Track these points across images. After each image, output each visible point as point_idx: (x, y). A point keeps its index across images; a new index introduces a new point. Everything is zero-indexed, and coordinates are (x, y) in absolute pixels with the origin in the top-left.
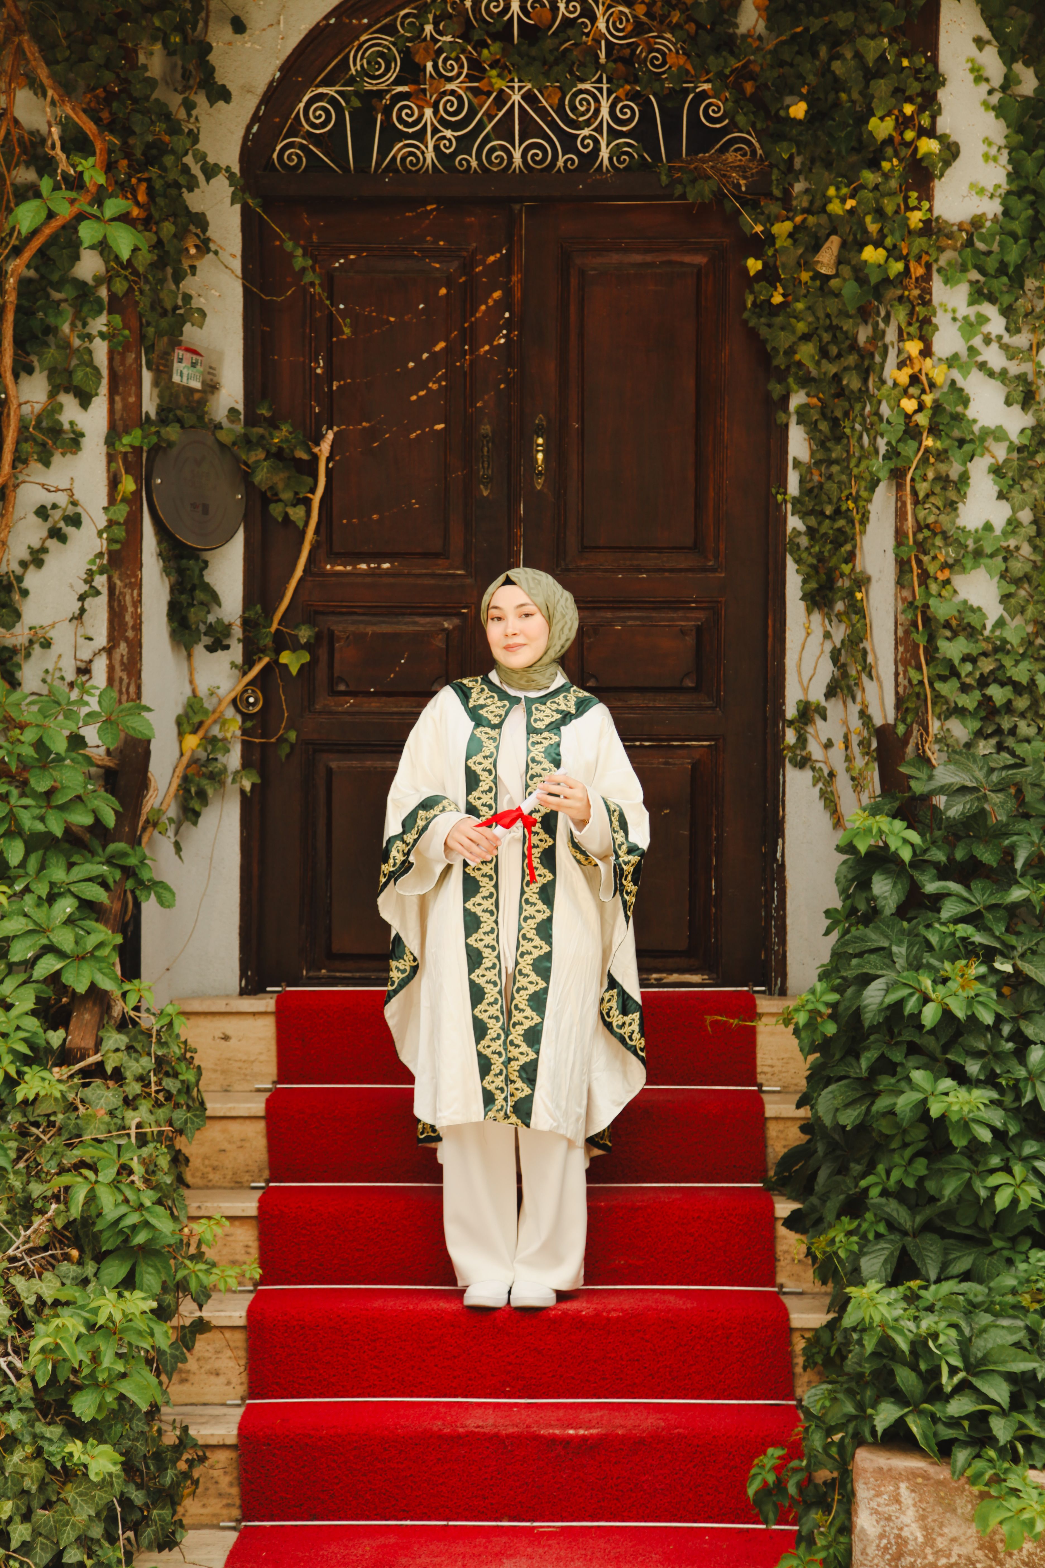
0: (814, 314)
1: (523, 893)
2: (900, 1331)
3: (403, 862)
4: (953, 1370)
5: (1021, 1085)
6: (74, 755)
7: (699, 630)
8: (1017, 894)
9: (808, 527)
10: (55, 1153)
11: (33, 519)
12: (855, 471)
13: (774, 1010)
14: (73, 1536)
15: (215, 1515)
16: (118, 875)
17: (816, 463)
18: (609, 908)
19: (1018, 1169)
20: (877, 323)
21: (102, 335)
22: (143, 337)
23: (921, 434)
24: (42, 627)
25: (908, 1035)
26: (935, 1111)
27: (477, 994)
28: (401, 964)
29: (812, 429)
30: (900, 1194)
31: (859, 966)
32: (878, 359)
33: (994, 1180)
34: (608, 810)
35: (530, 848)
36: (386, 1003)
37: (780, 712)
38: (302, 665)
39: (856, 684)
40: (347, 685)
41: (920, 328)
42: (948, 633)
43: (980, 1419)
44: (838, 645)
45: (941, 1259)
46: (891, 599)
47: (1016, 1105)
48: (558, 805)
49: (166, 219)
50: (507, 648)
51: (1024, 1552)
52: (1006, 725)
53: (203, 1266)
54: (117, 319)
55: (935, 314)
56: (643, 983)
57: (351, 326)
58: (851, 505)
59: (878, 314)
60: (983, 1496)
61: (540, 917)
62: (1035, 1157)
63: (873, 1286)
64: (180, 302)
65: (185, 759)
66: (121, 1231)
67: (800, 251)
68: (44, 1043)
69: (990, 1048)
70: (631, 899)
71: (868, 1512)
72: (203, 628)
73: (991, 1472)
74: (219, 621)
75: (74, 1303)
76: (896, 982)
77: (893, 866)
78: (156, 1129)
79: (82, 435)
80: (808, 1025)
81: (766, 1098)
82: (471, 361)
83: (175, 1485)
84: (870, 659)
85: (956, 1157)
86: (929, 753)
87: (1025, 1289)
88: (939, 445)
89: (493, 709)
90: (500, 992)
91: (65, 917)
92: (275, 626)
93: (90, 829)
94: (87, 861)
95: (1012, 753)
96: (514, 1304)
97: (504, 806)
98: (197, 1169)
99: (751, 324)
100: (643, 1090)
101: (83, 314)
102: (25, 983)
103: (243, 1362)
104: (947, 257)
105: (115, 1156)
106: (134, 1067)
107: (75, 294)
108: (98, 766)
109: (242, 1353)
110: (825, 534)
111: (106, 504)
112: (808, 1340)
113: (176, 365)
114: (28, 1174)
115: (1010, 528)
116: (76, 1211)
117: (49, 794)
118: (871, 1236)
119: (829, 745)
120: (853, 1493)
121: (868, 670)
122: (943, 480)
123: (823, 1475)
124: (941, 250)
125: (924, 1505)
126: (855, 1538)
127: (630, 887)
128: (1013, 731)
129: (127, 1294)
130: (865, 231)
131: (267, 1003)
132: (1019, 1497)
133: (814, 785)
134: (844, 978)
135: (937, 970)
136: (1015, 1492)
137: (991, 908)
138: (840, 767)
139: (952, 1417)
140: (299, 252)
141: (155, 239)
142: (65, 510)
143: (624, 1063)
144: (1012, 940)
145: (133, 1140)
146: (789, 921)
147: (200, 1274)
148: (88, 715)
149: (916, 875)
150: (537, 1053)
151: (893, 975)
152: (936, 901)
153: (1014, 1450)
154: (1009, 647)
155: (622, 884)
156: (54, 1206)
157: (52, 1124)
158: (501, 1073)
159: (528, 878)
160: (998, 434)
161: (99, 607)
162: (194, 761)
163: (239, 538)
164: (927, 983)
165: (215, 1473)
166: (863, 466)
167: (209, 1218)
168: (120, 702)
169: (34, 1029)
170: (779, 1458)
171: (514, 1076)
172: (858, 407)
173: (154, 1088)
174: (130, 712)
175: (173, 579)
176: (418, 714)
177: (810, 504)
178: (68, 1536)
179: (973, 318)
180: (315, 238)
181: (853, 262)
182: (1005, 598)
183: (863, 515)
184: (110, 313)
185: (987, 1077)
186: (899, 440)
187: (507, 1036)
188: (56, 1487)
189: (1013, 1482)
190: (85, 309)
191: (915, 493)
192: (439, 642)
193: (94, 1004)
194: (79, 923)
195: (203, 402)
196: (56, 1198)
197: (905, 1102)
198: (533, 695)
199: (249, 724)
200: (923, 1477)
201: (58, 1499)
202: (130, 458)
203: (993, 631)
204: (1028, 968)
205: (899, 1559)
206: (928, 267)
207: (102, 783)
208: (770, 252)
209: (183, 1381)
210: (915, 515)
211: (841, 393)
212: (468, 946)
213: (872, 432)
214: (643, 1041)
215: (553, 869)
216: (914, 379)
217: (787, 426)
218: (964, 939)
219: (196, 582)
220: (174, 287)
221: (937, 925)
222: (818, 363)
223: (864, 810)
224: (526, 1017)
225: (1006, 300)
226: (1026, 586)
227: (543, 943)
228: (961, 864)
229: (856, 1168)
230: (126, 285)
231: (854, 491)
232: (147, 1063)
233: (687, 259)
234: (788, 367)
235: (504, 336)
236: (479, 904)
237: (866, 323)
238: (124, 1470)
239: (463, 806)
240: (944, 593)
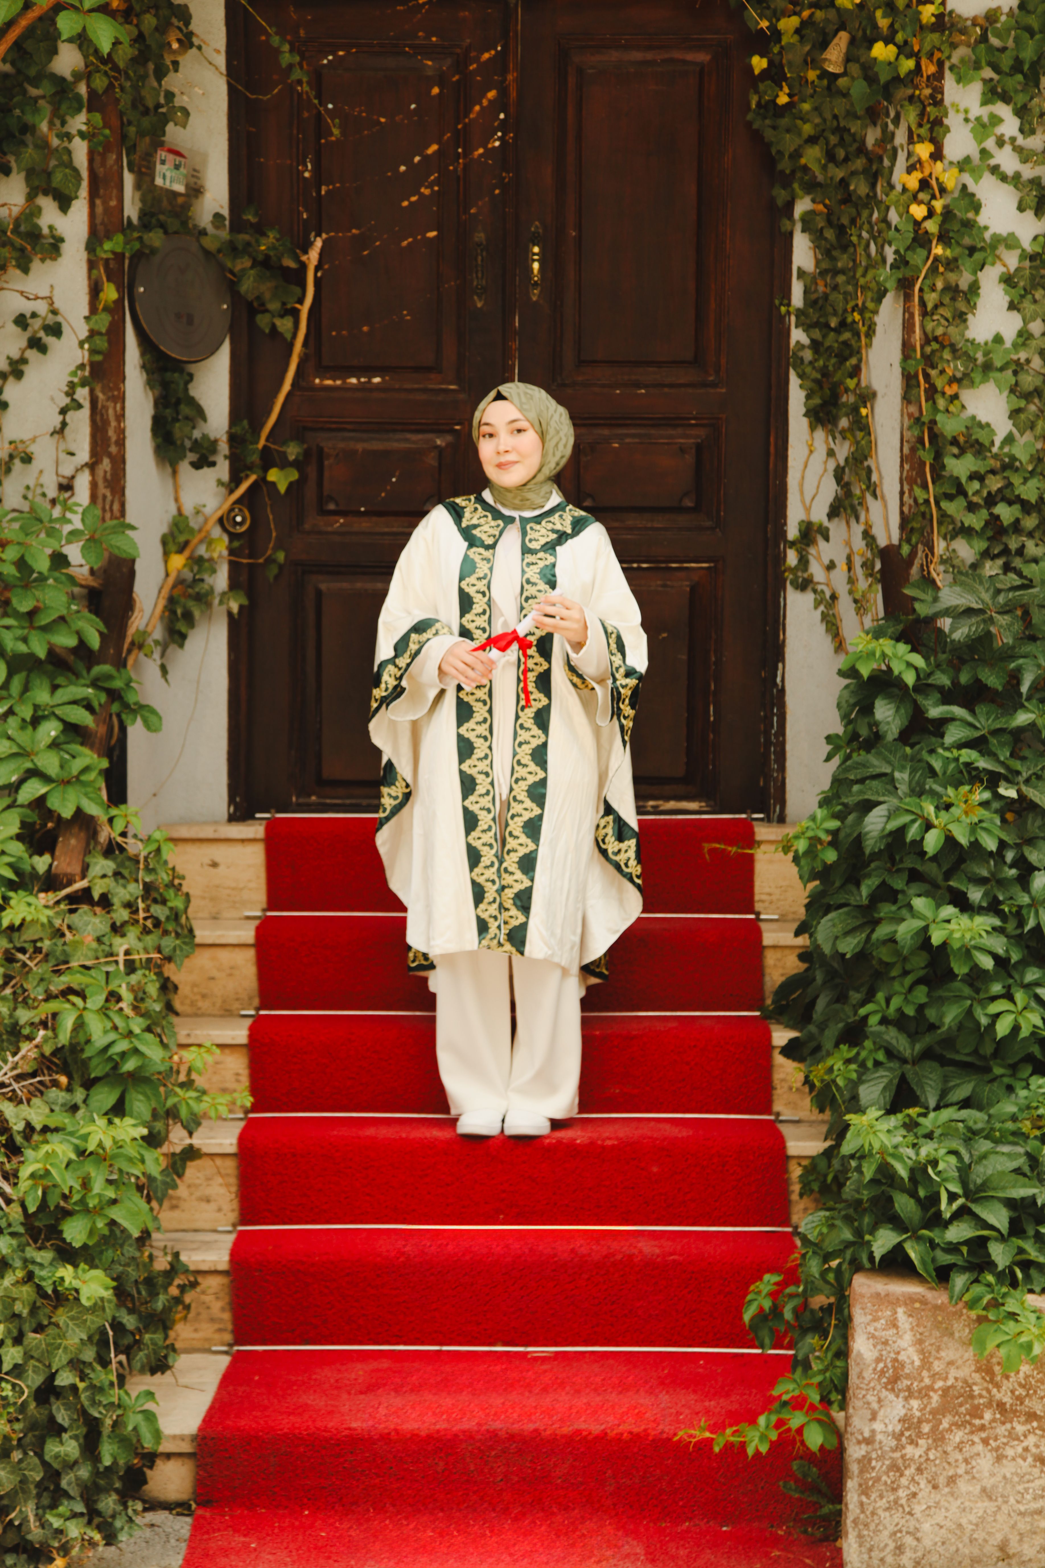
0: (821, 115)
1: (517, 717)
2: (899, 1158)
3: (396, 687)
4: (952, 1197)
5: (1024, 912)
6: (57, 574)
7: (699, 448)
8: (1022, 718)
9: (812, 340)
10: (42, 980)
11: (12, 328)
12: (862, 281)
13: (772, 837)
14: (65, 1359)
15: (207, 1340)
16: (103, 697)
17: (821, 273)
18: (605, 733)
19: (1020, 996)
20: (886, 125)
21: (82, 135)
22: (124, 137)
23: (930, 242)
24: (22, 442)
25: (909, 862)
26: (937, 938)
27: (471, 821)
28: (393, 791)
29: (817, 237)
30: (900, 1022)
31: (861, 792)
32: (886, 162)
33: (995, 1008)
34: (606, 632)
35: (525, 672)
36: (378, 830)
37: (782, 533)
38: (291, 485)
39: (860, 504)
40: (337, 504)
41: (931, 130)
42: (955, 450)
43: (979, 1245)
44: (842, 463)
45: (940, 1086)
46: (897, 415)
47: (1019, 931)
48: (555, 627)
49: (147, 11)
50: (500, 466)
51: (1021, 1375)
52: (1013, 545)
53: (192, 1094)
54: (97, 117)
55: (946, 115)
56: (640, 811)
57: (340, 127)
58: (857, 316)
59: (888, 115)
60: (981, 1320)
61: (535, 743)
62: (1037, 984)
63: (873, 1113)
64: (162, 100)
65: (171, 580)
66: (110, 1059)
67: (807, 48)
68: (29, 869)
69: (993, 874)
70: (628, 724)
71: (865, 1336)
72: (188, 444)
73: (989, 1297)
74: (205, 437)
75: (64, 1129)
76: (898, 809)
77: (896, 691)
78: (144, 956)
79: (62, 240)
80: (807, 853)
81: (763, 926)
82: (465, 165)
83: (167, 1310)
84: (875, 477)
85: (957, 984)
86: (934, 575)
87: (1025, 1115)
88: (948, 253)
89: (486, 528)
90: (494, 819)
91: (48, 741)
92: (262, 442)
93: (74, 651)
94: (71, 683)
95: (1020, 574)
96: (508, 1132)
97: (498, 629)
98: (186, 997)
99: (755, 126)
100: (639, 919)
101: (62, 112)
102: (9, 807)
103: (234, 1189)
104: (960, 53)
105: (103, 982)
106: (122, 893)
107: (53, 91)
108: (82, 586)
109: (233, 1180)
110: (830, 347)
111: (87, 313)
112: (805, 1167)
113: (159, 168)
114: (15, 1000)
115: (1020, 341)
116: (64, 1037)
117: (32, 614)
118: (870, 1064)
119: (831, 566)
120: (850, 1318)
121: (873, 489)
122: (952, 290)
123: (819, 1300)
124: (954, 46)
125: (921, 1330)
126: (851, 1362)
127: (628, 711)
128: (1020, 551)
129: (117, 1120)
130: (875, 26)
131: (255, 830)
132: (1017, 1321)
133: (816, 608)
134: (845, 805)
135: (940, 796)
136: (1013, 1316)
137: (996, 732)
138: (842, 589)
139: (951, 1243)
140: (286, 47)
141: (136, 32)
142: (45, 319)
143: (620, 890)
144: (1017, 765)
145: (121, 966)
146: (788, 747)
147: (191, 1102)
148: (72, 533)
149: (920, 699)
150: (532, 880)
151: (895, 801)
152: (940, 726)
153: (1013, 1275)
154: (1017, 464)
155: (619, 708)
156: (42, 1033)
157: (38, 950)
158: (494, 901)
159: (523, 703)
160: (1010, 241)
161: (81, 421)
162: (180, 582)
163: (225, 350)
164: (929, 809)
165: (207, 1299)
166: (869, 276)
167: (200, 1046)
168: (103, 520)
169: (19, 854)
170: (776, 1284)
171: (509, 904)
172: (865, 214)
173: (142, 914)
174: (114, 531)
175: (157, 392)
176: (410, 534)
177: (814, 316)
178: (60, 1359)
179: (985, 119)
180: (302, 33)
181: (862, 60)
182: (1014, 414)
183: (870, 327)
184: (89, 111)
185: (990, 904)
186: (908, 249)
187: (501, 863)
188: (47, 1310)
189: (1011, 1305)
190: (64, 107)
191: (923, 303)
192: (431, 460)
193: (81, 829)
194: (65, 746)
195: (187, 207)
196: (44, 1024)
197: (906, 930)
198: (528, 514)
199: (236, 544)
200: (921, 1302)
201: (50, 1323)
202: (112, 265)
203: (1001, 448)
204: (1032, 794)
205: (895, 1382)
206: (940, 64)
207: (86, 603)
208: (776, 50)
209: (174, 1207)
210: (923, 327)
211: (848, 199)
212: (461, 772)
213: (880, 240)
214: (639, 869)
215: (548, 693)
216: (924, 184)
217: (791, 234)
218: (968, 765)
219: (181, 395)
220: (155, 84)
221: (940, 751)
222: (824, 168)
223: (867, 633)
224: (521, 844)
225: (1021, 99)
226: (1036, 400)
227: (538, 769)
228: (965, 687)
229: (855, 996)
230: (106, 82)
231: (860, 303)
232: (134, 890)
233: (690, 57)
234: (793, 172)
235: (499, 139)
236: (472, 730)
237: (875, 124)
238: (116, 1295)
239: (456, 629)
240: (952, 408)
